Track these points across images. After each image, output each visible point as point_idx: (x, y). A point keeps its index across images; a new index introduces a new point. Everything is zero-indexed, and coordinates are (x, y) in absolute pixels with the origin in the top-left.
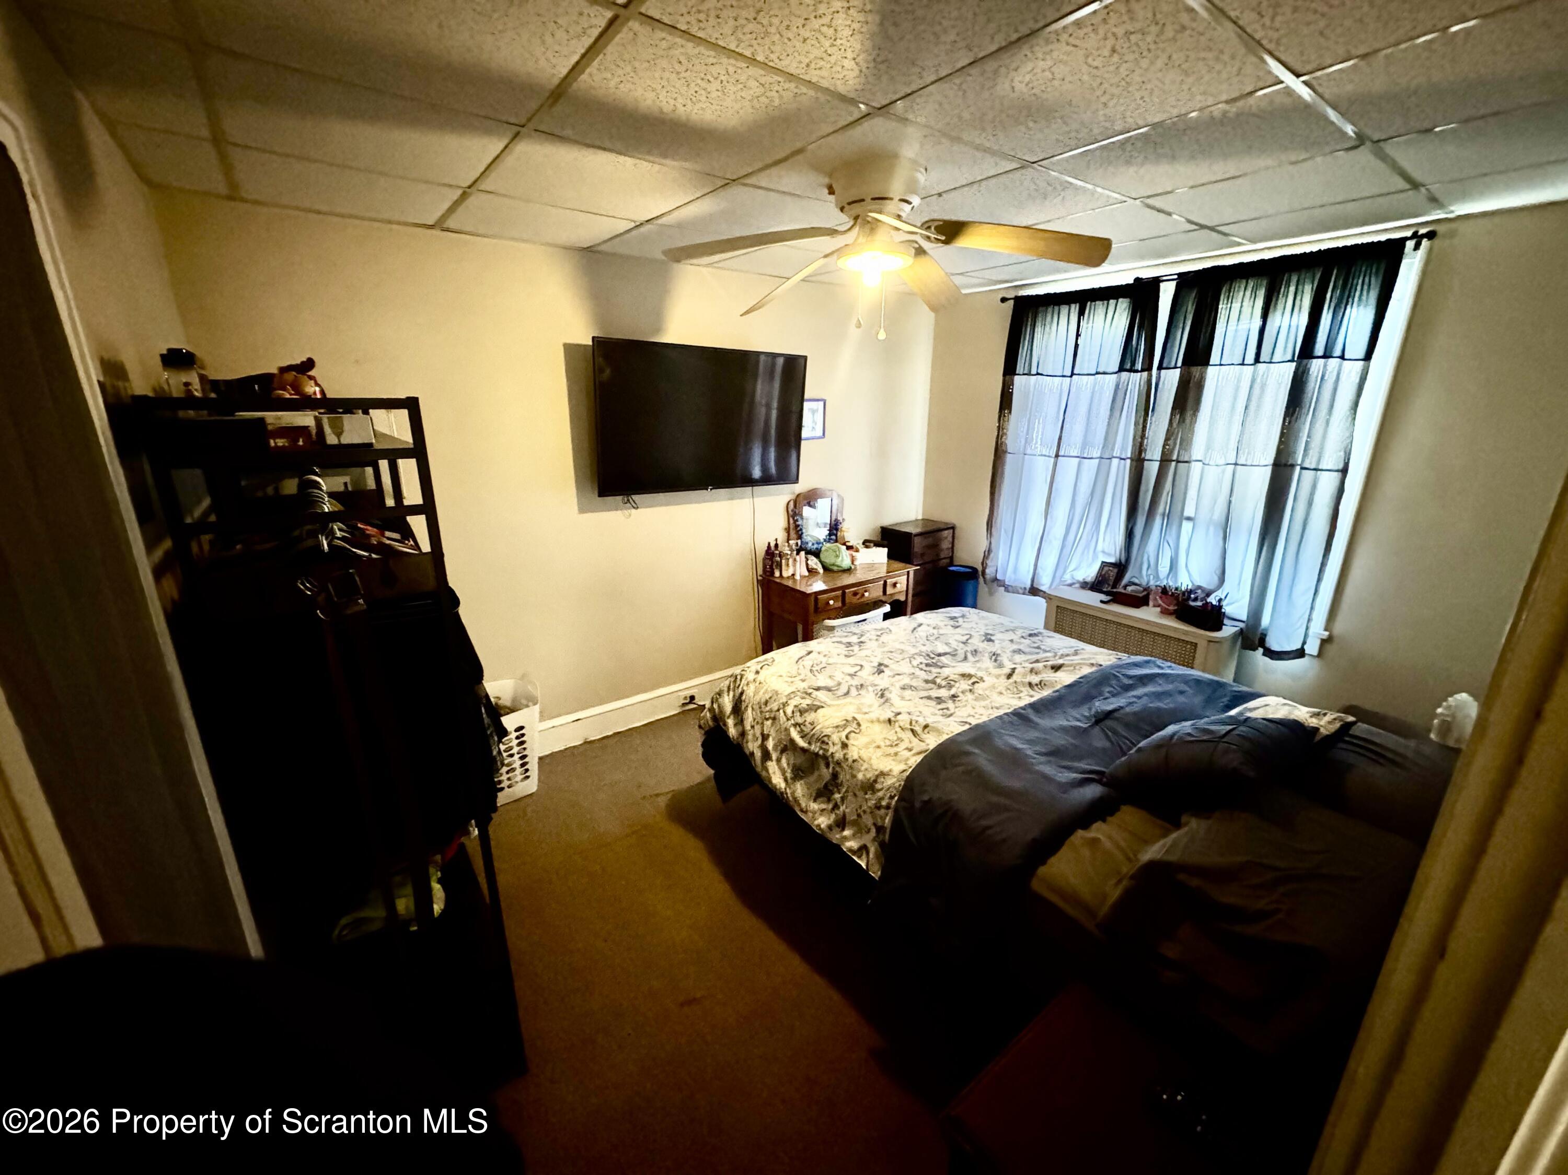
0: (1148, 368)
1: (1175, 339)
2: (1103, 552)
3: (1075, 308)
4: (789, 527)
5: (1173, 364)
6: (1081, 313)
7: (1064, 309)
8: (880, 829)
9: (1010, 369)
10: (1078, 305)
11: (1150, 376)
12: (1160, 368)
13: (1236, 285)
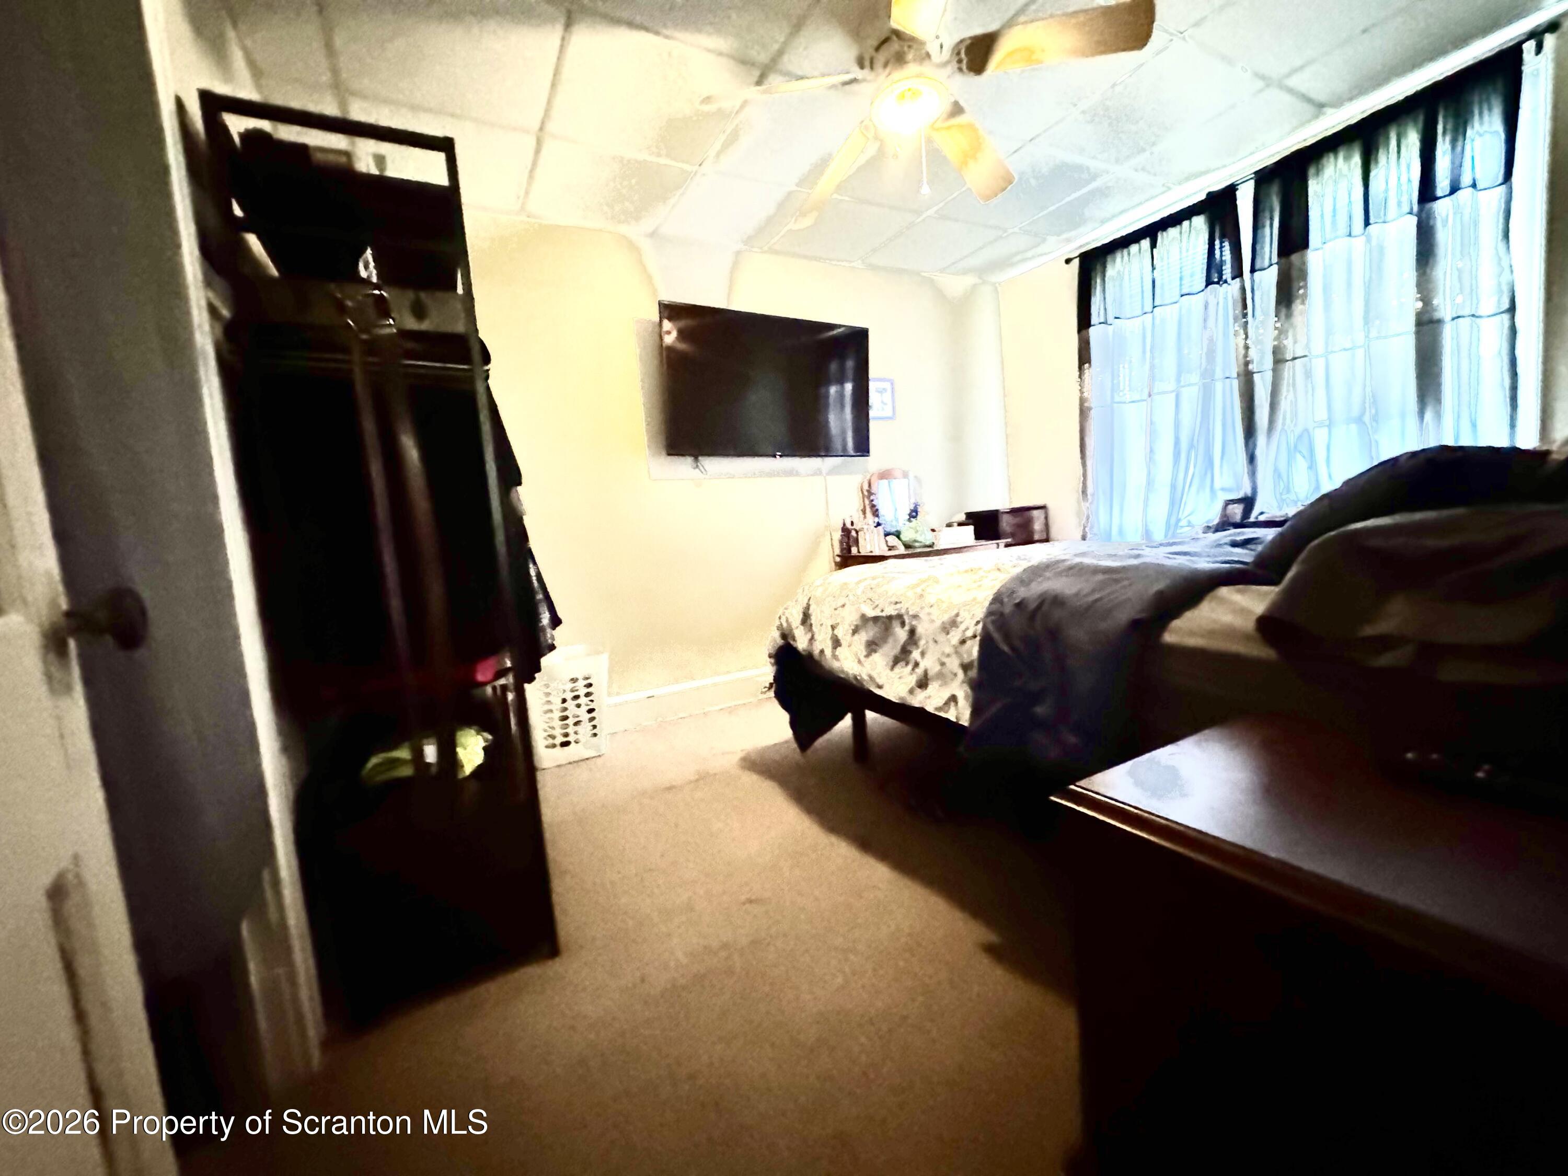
0: (1238, 273)
1: (1264, 237)
2: (1223, 489)
3: (1146, 243)
4: (865, 507)
5: (1267, 263)
6: (1153, 245)
7: (1134, 248)
8: (966, 667)
9: (1084, 321)
10: (1148, 239)
11: (1243, 282)
12: (1253, 270)
13: (1325, 161)
